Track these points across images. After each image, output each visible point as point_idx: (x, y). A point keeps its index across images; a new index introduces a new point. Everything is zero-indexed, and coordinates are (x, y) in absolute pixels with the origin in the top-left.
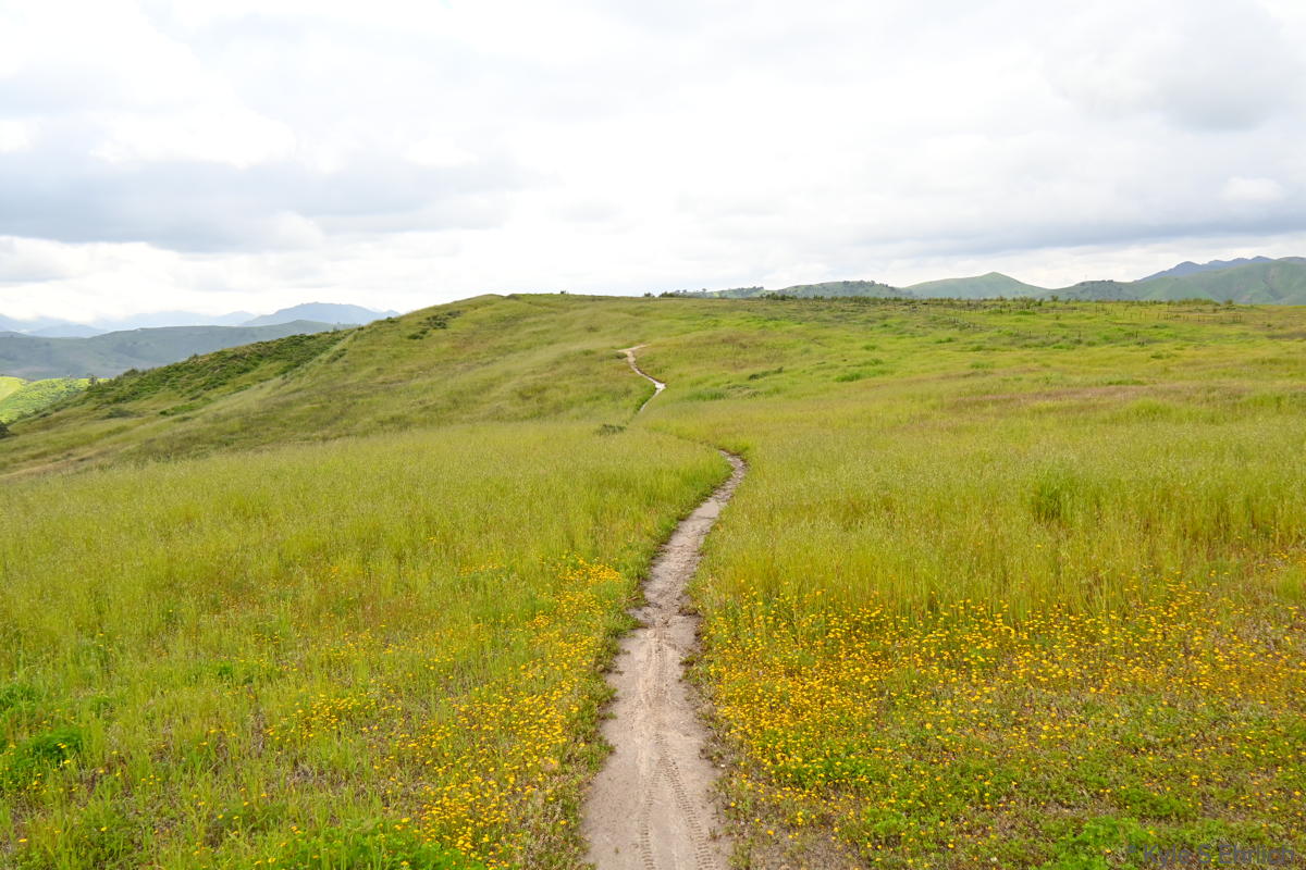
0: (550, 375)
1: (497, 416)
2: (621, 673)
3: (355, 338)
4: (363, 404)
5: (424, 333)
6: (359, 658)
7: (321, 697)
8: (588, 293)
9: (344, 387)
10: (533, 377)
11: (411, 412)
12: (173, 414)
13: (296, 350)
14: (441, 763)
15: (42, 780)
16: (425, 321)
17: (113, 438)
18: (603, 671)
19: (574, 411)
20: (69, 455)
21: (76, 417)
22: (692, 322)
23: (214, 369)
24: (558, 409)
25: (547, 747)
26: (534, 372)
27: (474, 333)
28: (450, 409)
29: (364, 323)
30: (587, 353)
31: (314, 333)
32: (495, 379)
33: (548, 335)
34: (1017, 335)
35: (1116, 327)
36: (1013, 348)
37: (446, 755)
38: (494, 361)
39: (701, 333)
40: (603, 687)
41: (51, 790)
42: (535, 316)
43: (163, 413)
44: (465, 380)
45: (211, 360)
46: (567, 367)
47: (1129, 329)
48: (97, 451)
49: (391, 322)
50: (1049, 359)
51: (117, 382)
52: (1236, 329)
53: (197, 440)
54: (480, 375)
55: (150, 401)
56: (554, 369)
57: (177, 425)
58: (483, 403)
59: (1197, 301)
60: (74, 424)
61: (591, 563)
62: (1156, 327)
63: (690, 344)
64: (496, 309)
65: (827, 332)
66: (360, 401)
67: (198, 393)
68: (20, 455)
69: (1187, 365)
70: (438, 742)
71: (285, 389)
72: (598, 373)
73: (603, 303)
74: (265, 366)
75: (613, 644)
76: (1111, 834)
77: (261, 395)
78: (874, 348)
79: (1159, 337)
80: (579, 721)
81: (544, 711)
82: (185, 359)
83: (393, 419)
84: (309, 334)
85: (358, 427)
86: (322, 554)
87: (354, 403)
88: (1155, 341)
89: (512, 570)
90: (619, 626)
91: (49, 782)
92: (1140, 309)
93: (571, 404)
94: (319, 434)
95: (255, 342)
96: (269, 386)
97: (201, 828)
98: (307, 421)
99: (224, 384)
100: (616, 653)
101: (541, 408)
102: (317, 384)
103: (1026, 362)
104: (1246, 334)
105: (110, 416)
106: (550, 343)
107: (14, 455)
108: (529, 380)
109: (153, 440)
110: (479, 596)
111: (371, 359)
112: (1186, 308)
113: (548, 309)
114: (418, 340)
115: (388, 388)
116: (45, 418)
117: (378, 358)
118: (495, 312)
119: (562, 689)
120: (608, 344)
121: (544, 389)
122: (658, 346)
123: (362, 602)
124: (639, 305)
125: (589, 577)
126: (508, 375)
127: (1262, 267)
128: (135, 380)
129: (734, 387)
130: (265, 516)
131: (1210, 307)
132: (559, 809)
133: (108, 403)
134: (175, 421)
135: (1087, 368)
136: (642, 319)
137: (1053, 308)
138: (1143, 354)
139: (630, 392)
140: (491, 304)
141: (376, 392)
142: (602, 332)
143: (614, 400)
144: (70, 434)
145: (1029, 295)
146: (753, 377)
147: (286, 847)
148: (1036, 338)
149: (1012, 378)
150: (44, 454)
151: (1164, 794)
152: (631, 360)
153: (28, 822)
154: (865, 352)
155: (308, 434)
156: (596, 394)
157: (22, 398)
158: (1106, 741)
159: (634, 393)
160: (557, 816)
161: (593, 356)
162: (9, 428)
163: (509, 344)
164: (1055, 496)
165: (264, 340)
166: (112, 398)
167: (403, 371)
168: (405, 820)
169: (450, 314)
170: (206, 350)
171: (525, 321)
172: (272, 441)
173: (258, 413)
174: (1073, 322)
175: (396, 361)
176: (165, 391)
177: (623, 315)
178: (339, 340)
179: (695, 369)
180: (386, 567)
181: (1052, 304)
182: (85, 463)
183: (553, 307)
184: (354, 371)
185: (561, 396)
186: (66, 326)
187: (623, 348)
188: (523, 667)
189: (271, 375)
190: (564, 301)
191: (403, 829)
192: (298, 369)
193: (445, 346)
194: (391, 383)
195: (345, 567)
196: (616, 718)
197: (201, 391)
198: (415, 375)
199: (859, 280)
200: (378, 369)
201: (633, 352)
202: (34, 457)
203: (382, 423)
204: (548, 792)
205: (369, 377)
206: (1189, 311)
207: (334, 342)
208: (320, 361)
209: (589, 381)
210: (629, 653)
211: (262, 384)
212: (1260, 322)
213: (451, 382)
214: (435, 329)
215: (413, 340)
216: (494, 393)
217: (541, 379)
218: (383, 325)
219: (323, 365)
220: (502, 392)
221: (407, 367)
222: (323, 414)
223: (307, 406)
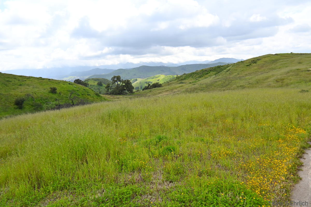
0: (285, 75)
1: (269, 86)
2: (305, 159)
3: (233, 66)
4: (233, 82)
5: (250, 64)
6: (232, 142)
7: (223, 149)
9: (229, 78)
10: (280, 76)
11: (246, 84)
12: (192, 83)
13: (219, 69)
14: (252, 171)
15: (168, 155)
16: (251, 62)
17: (180, 88)
18: (299, 157)
19: (292, 86)
20: (172, 91)
21: (174, 83)
23: (201, 73)
24: (287, 85)
25: (282, 174)
26: (281, 75)
27: (264, 64)
28: (256, 84)
29: (235, 62)
30: (298, 70)
31: (223, 65)
32: (269, 76)
33: (286, 65)
37: (253, 169)
38: (269, 72)
40: (299, 161)
41: (169, 157)
42: (282, 59)
43: (190, 83)
44: (261, 77)
45: (200, 71)
46: (291, 73)
48: (177, 90)
49: (242, 62)
51: (181, 76)
53: (196, 89)
54: (265, 75)
55: (188, 80)
56: (287, 74)
57: (193, 85)
58: (265, 83)
60: (173, 85)
61: (297, 128)
64: (270, 58)
66: (233, 81)
67: (197, 79)
68: (164, 90)
70: (251, 166)
71: (216, 78)
72: (301, 75)
73: (304, 55)
74: (211, 73)
75: (303, 150)
77: (211, 79)
80: (291, 169)
81: (281, 164)
82: (195, 71)
83: (241, 86)
84: (222, 65)
85: (232, 88)
86: (223, 117)
87: (232, 82)
89: (273, 126)
90: (304, 145)
91: (169, 156)
93: (292, 83)
94: (223, 89)
95: (209, 67)
97: (197, 172)
98: (220, 86)
99: (203, 77)
100: (304, 153)
101: (282, 84)
102: (223, 77)
105: (180, 83)
106: (286, 67)
107: (163, 90)
108: (279, 77)
109: (188, 89)
110: (263, 132)
111: (236, 71)
113: (286, 57)
114: (249, 66)
115: (240, 78)
116: (168, 83)
117: (238, 71)
118: (270, 59)
119: (286, 160)
120: (305, 67)
121: (284, 79)
123: (232, 129)
125: (296, 131)
126: (273, 75)
128: (185, 76)
130: (211, 107)
132: (284, 191)
133: (180, 80)
134: (192, 85)
140: (270, 57)
141: (237, 79)
143: (305, 83)
144: (173, 87)
147: (215, 181)
150: (168, 91)
153: (165, 163)
156: (300, 81)
157: (164, 79)
161: (299, 70)
162: (162, 85)
163: (275, 67)
166: (181, 79)
167: (244, 74)
168: (243, 182)
169: (258, 60)
170: (199, 69)
171: (279, 61)
173: (209, 83)
175: (243, 72)
176: (191, 78)
178: (229, 66)
180: (239, 122)
182: (175, 93)
183: (288, 57)
184: (232, 74)
186: (173, 64)
187: (310, 68)
188: (275, 152)
189: (213, 75)
190: (292, 55)
191: (242, 184)
192: (219, 73)
193: (256, 68)
195: (229, 120)
196: (303, 171)
197: (198, 78)
198: (247, 75)
200: (238, 74)
202: (166, 91)
203: (238, 87)
204: (282, 185)
205: (236, 76)
207: (228, 67)
208: (224, 72)
210: (308, 154)
211: (211, 77)
213: (257, 77)
214: (253, 63)
215: (247, 67)
216: (269, 80)
217: (283, 76)
218: (240, 63)
219: (224, 73)
220: (271, 80)
221: (245, 73)
222: (224, 84)
223: (220, 82)
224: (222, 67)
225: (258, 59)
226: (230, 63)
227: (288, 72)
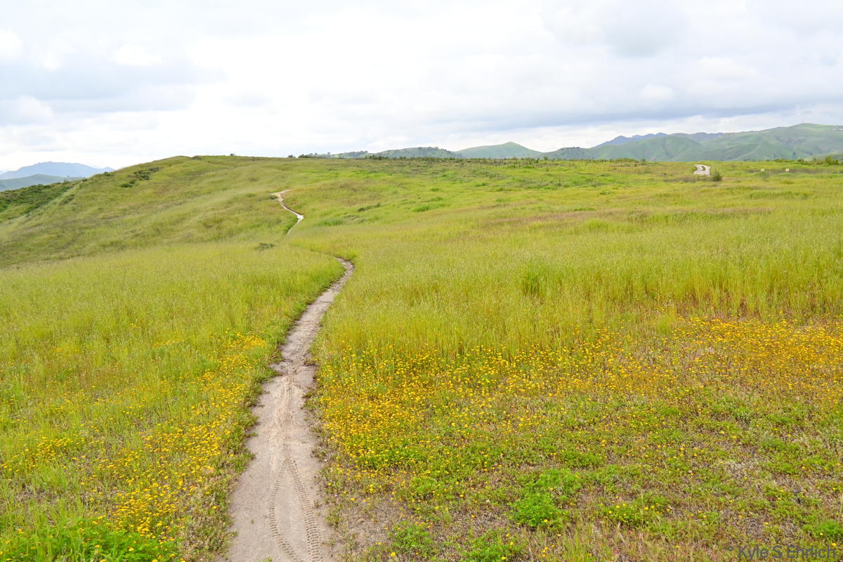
0: (224, 211)
1: (188, 240)
2: (262, 406)
3: (81, 187)
4: (89, 233)
5: (132, 183)
6: (74, 410)
8: (250, 155)
9: (74, 221)
10: (213, 212)
11: (125, 238)
13: (36, 196)
14: (131, 476)
16: (133, 175)
18: (250, 406)
19: (242, 235)
22: (321, 174)
24: (231, 234)
25: (207, 459)
26: (213, 209)
27: (170, 183)
28: (154, 236)
29: (88, 176)
30: (250, 196)
31: (49, 184)
32: (186, 214)
33: (222, 184)
34: (524, 181)
35: (580, 176)
36: (522, 189)
38: (184, 202)
39: (326, 182)
40: (249, 416)
42: (213, 171)
44: (164, 216)
46: (236, 205)
47: (588, 177)
49: (108, 175)
50: (542, 195)
52: (647, 177)
54: (175, 212)
56: (228, 207)
58: (179, 231)
59: (626, 160)
61: (246, 335)
62: (603, 175)
63: (319, 189)
64: (184, 166)
65: (407, 180)
66: (87, 231)
69: (620, 198)
70: (129, 463)
71: (29, 224)
72: (258, 209)
73: (262, 162)
74: (12, 208)
75: (259, 387)
76: (555, 479)
77: (11, 228)
78: (437, 190)
79: (604, 182)
80: (231, 440)
83: (112, 244)
84: (45, 185)
85: (87, 250)
86: (48, 340)
87: (82, 233)
88: (602, 184)
90: (261, 375)
92: (595, 164)
93: (240, 230)
96: (16, 222)
98: (47, 246)
100: (260, 394)
101: (220, 234)
102: (53, 220)
103: (529, 197)
104: (652, 180)
106: (224, 190)
108: (210, 215)
110: (164, 362)
111: (93, 201)
112: (619, 164)
113: (222, 166)
114: (128, 188)
115: (107, 221)
117: (99, 201)
118: (183, 169)
119: (220, 420)
120: (264, 190)
121: (221, 220)
122: (299, 190)
123: (78, 371)
124: (284, 163)
125: (243, 345)
126: (195, 211)
127: (662, 138)
129: (349, 217)
131: (633, 163)
132: (213, 499)
135: (564, 201)
136: (287, 172)
137: (545, 164)
138: (595, 192)
139: (280, 221)
140: (181, 163)
141: (99, 225)
142: (260, 181)
143: (269, 227)
145: (531, 157)
146: (361, 210)
147: (11, 543)
148: (535, 183)
149: (520, 208)
151: (587, 454)
152: (281, 200)
154: (432, 192)
155: (48, 255)
156: (257, 223)
158: (556, 424)
159: (283, 222)
160: (211, 504)
161: (253, 198)
163: (195, 190)
164: (536, 280)
165: (11, 189)
167: (118, 210)
168: (101, 517)
169: (151, 170)
171: (206, 174)
172: (21, 261)
173: (8, 242)
174: (556, 172)
175: (113, 203)
177: (274, 170)
178: (68, 188)
179: (324, 205)
180: (97, 345)
181: (544, 162)
183: (225, 164)
184: (82, 210)
185: (233, 225)
187: (274, 192)
188: (193, 407)
189: (18, 214)
190: (234, 161)
191: (99, 523)
192: (38, 209)
193: (148, 192)
194: (111, 218)
195: (67, 347)
196: (257, 436)
198: (128, 213)
199: (428, 146)
200: (100, 209)
201: (282, 195)
203: (104, 246)
204: (206, 488)
205: (93, 214)
206: (622, 166)
207: (65, 189)
208: (55, 203)
209: (252, 215)
210: (269, 393)
211: (11, 221)
212: (660, 172)
213: (154, 217)
214: (141, 180)
215: (124, 188)
216: (185, 224)
217: (219, 214)
218: (102, 177)
219: (56, 206)
220: (191, 224)
221: (121, 208)
222: (58, 241)
223: (46, 236)
224: (47, 190)
225: (152, 167)
226: (72, 178)
227: (230, 203)
